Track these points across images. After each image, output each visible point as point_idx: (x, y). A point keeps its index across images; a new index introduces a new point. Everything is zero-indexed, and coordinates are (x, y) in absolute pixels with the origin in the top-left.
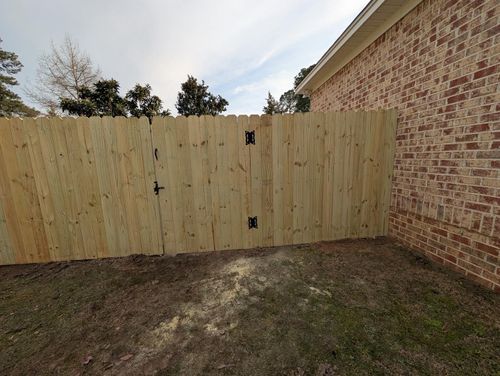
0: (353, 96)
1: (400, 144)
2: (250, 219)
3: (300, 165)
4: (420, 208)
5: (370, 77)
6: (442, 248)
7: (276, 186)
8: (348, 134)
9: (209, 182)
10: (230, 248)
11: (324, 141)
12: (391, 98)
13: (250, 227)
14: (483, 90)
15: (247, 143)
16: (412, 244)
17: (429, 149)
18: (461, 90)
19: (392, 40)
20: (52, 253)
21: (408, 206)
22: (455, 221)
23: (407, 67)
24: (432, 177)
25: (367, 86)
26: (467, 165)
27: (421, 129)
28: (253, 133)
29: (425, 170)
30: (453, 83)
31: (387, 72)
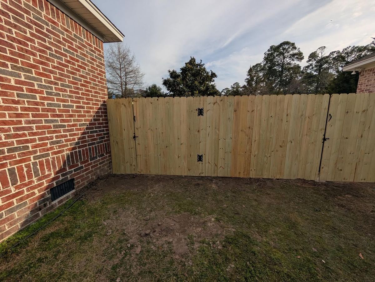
9: (362, 136)
10: (365, 181)
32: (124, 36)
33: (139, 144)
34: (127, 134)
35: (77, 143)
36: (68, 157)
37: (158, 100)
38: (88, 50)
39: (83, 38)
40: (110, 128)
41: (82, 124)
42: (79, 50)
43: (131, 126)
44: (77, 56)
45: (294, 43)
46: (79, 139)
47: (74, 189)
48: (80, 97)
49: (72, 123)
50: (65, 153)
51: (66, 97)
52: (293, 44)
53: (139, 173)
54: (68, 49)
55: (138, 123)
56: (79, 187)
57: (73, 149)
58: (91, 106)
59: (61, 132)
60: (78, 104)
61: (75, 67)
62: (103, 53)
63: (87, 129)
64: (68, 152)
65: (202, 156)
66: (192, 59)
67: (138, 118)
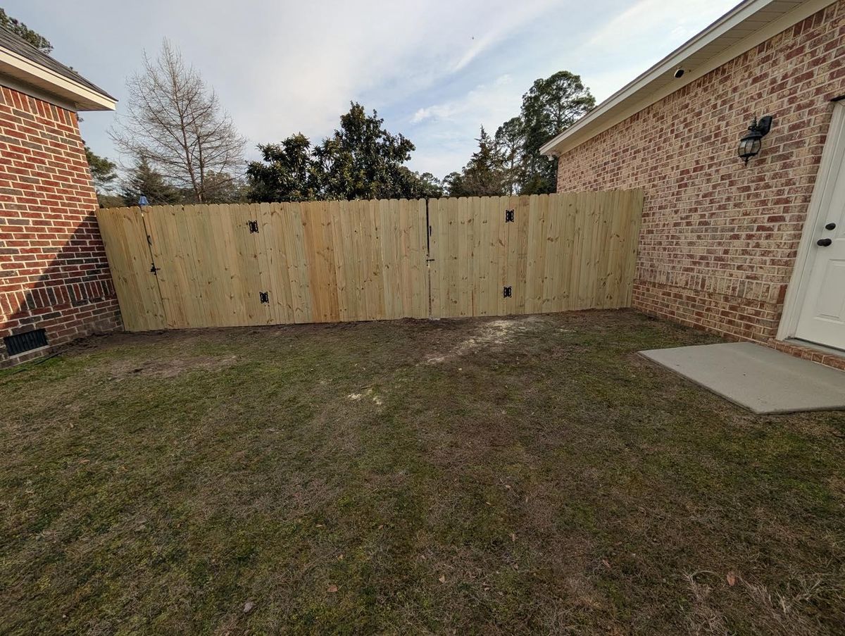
0: (608, 168)
1: (645, 221)
2: (505, 288)
3: (552, 241)
4: (655, 277)
5: (624, 152)
6: (667, 306)
7: (530, 260)
8: (597, 212)
9: (472, 255)
10: (486, 315)
11: (575, 219)
12: (641, 177)
13: (505, 296)
14: (697, 181)
15: (507, 221)
16: (649, 309)
17: (664, 225)
18: (686, 179)
19: (644, 121)
20: (341, 314)
21: (647, 277)
22: (676, 283)
23: (654, 150)
24: (665, 249)
25: (621, 161)
26: (685, 238)
27: (660, 208)
28: (512, 212)
29: (660, 243)
30: (682, 173)
31: (638, 151)
32: (118, 101)
33: (163, 280)
34: (140, 266)
35: (42, 278)
36: (28, 296)
37: (183, 209)
38: (45, 132)
39: (31, 113)
40: (109, 256)
41: (48, 249)
42: (27, 134)
43: (145, 253)
44: (24, 143)
45: (579, 77)
46: (46, 271)
47: (47, 344)
48: (39, 207)
49: (30, 247)
50: (22, 290)
51: (12, 208)
52: (577, 78)
53: (172, 328)
54: (6, 136)
55: (157, 247)
56: (56, 343)
57: (36, 285)
58: (64, 220)
59: (11, 260)
60: (36, 217)
61: (22, 161)
62: (78, 132)
63: (59, 256)
64: (27, 289)
65: (266, 294)
66: (354, 107)
67: (155, 238)
